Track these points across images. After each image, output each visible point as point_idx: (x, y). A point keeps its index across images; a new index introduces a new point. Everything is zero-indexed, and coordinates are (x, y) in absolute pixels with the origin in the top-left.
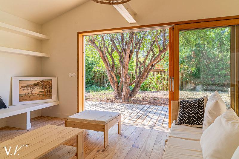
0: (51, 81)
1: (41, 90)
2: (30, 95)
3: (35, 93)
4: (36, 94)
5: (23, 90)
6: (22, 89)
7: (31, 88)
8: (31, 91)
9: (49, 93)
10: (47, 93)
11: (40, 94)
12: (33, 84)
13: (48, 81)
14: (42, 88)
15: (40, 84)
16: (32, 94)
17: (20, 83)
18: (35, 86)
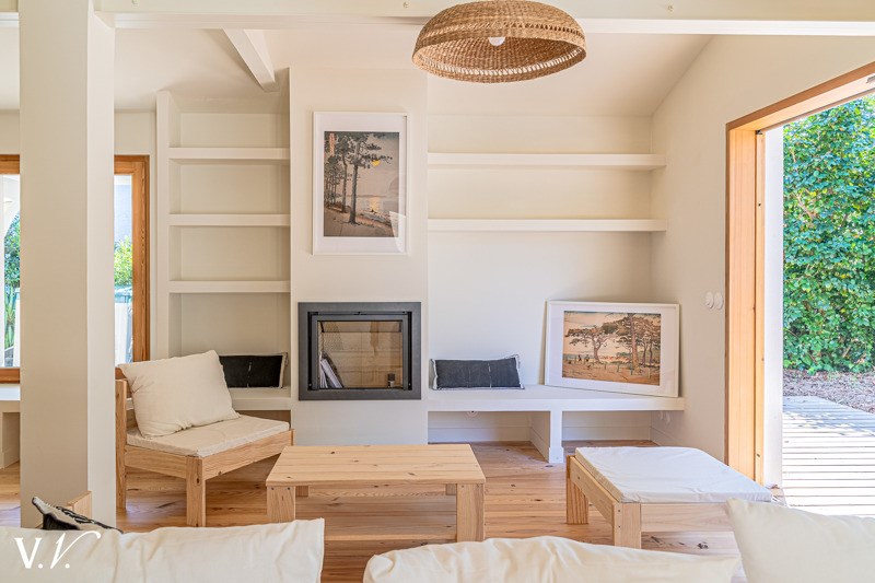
0: (657, 319)
1: (624, 349)
2: (591, 361)
3: (606, 358)
4: (609, 361)
5: (574, 342)
6: (571, 338)
7: (595, 339)
8: (596, 350)
9: (651, 362)
10: (644, 360)
11: (621, 363)
12: (600, 325)
13: (650, 319)
14: (629, 342)
15: (621, 329)
16: (596, 357)
17: (565, 320)
18: (606, 333)
